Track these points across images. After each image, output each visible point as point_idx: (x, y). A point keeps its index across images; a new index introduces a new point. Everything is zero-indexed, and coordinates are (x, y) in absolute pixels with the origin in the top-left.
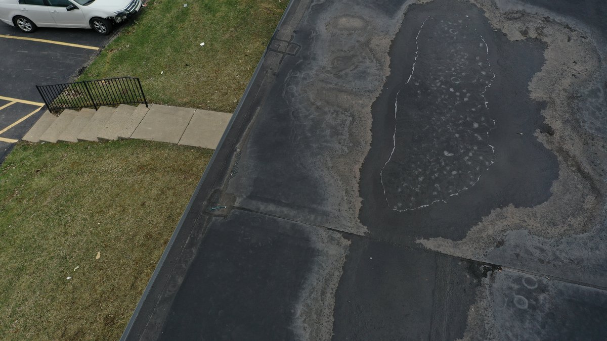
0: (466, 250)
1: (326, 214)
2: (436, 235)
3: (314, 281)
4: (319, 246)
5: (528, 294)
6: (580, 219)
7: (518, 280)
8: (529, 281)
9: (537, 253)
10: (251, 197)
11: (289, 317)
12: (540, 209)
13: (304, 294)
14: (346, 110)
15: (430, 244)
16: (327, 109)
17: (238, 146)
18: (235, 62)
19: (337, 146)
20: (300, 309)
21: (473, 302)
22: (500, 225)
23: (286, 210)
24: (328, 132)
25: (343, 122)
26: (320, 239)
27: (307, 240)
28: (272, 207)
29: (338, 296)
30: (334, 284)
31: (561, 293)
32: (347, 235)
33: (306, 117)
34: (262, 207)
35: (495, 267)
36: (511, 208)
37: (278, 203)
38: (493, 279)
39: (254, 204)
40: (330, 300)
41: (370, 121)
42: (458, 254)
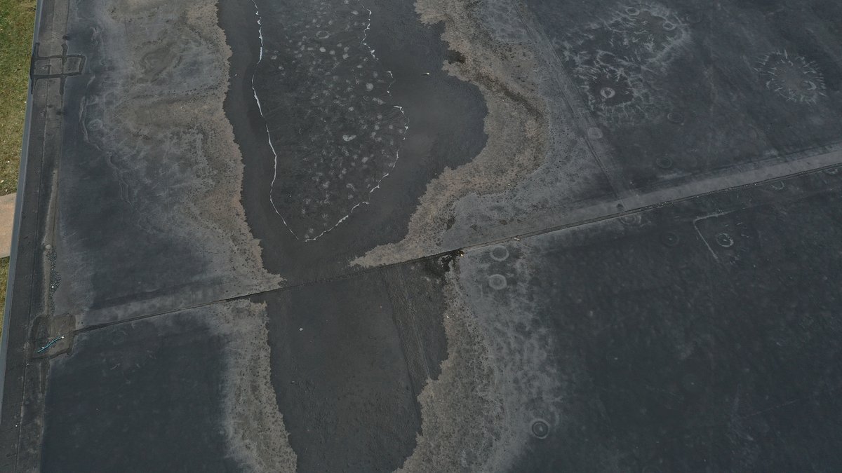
0: (414, 248)
1: (217, 282)
2: (372, 246)
3: (235, 377)
4: (225, 328)
5: (502, 268)
6: (528, 153)
7: (485, 257)
8: (498, 253)
9: (496, 215)
10: (97, 305)
11: (220, 443)
12: (480, 160)
13: (229, 402)
14: (189, 127)
15: (368, 260)
16: (160, 136)
17: (45, 240)
18: (18, 106)
19: (196, 182)
20: (230, 425)
21: (444, 307)
22: (442, 200)
23: (157, 302)
24: (175, 167)
25: (192, 145)
26: (221, 319)
27: (205, 329)
28: (134, 307)
29: (275, 382)
30: (265, 369)
31: (536, 250)
32: (257, 298)
33: (134, 158)
34: (120, 312)
35: (455, 254)
36: (448, 173)
37: (142, 296)
38: (457, 269)
39: (105, 315)
40: (267, 393)
41: (230, 129)
42: (407, 257)
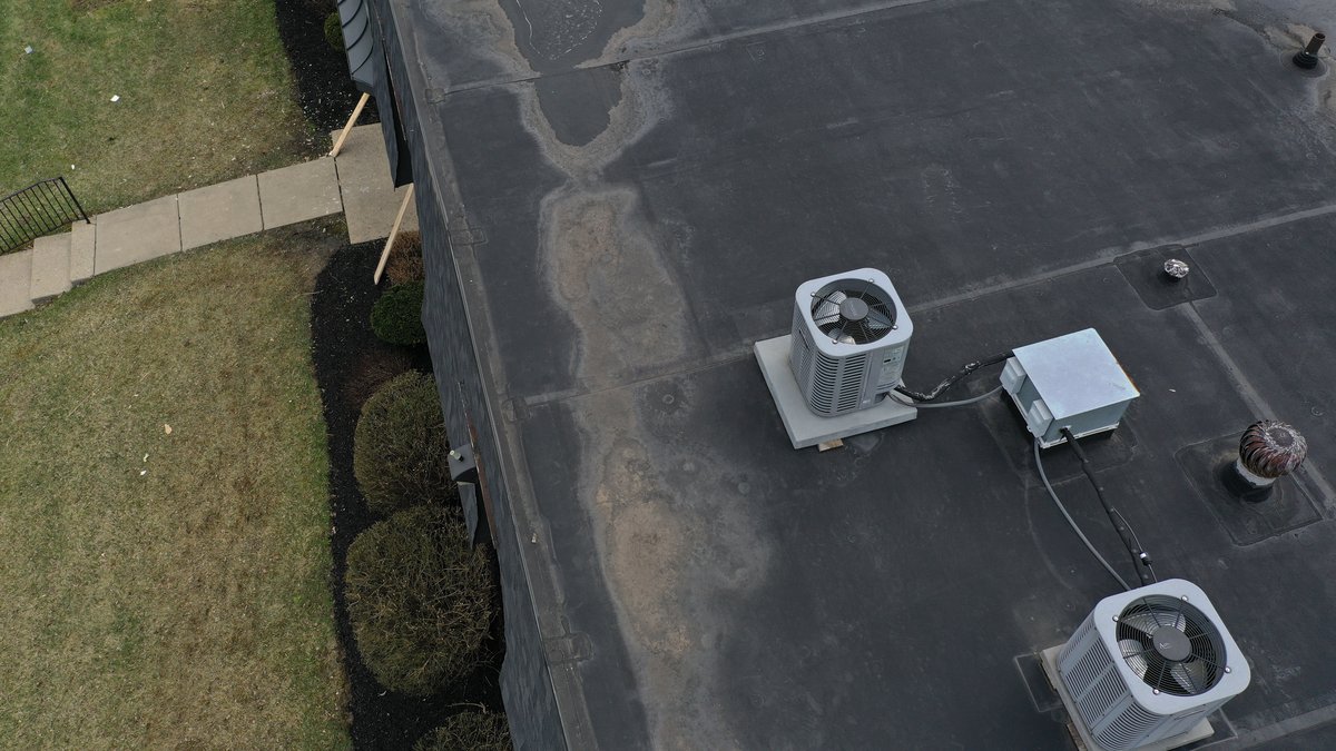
0: (605, 60)
1: (508, 75)
2: (585, 60)
3: (524, 107)
4: (517, 91)
5: (649, 67)
6: (666, 20)
7: (641, 63)
8: (647, 61)
9: (647, 46)
10: (453, 84)
11: (522, 128)
12: (641, 24)
13: (523, 115)
14: (481, 12)
15: (583, 66)
16: (467, 17)
17: (419, 61)
19: (490, 36)
20: (524, 122)
21: (620, 82)
22: (619, 41)
23: (482, 83)
24: (478, 30)
25: (485, 21)
26: (513, 88)
27: (507, 92)
28: (471, 85)
29: (542, 108)
30: (537, 104)
31: (666, 59)
32: (529, 81)
33: (455, 26)
34: (465, 87)
35: (626, 62)
36: (623, 30)
37: (474, 81)
38: (627, 67)
39: (458, 87)
40: (539, 113)
41: (504, 13)
42: (602, 64)
